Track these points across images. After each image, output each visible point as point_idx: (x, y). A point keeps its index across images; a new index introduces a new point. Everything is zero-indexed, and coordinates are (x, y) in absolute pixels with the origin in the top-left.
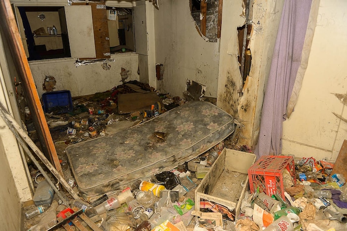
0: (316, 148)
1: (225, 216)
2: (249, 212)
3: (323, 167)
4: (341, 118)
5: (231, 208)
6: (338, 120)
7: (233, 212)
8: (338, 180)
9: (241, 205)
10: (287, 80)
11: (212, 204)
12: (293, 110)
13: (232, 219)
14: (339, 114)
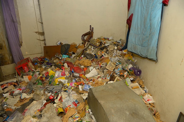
0: (36, 54)
1: (15, 86)
2: (22, 80)
3: (41, 59)
4: (40, 40)
5: (15, 81)
6: (39, 41)
7: (17, 82)
8: (47, 59)
9: (18, 80)
10: (15, 30)
11: (7, 84)
12: (22, 42)
13: (17, 85)
14: (39, 39)
